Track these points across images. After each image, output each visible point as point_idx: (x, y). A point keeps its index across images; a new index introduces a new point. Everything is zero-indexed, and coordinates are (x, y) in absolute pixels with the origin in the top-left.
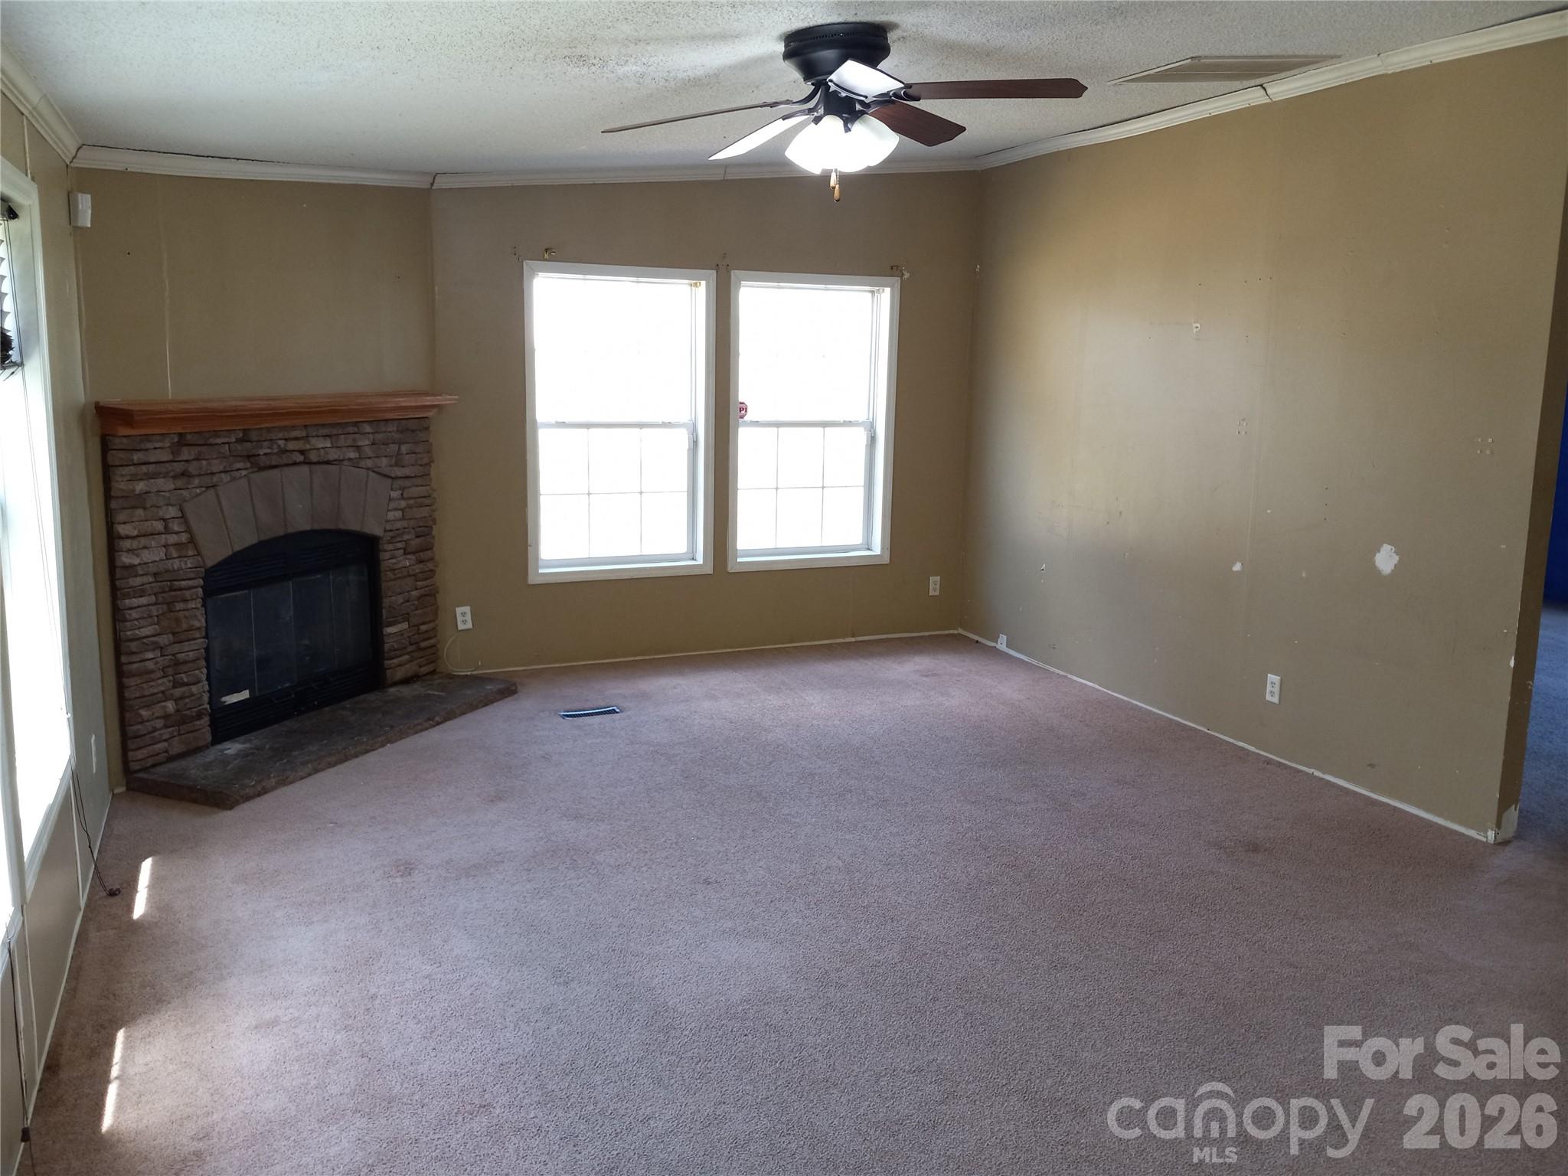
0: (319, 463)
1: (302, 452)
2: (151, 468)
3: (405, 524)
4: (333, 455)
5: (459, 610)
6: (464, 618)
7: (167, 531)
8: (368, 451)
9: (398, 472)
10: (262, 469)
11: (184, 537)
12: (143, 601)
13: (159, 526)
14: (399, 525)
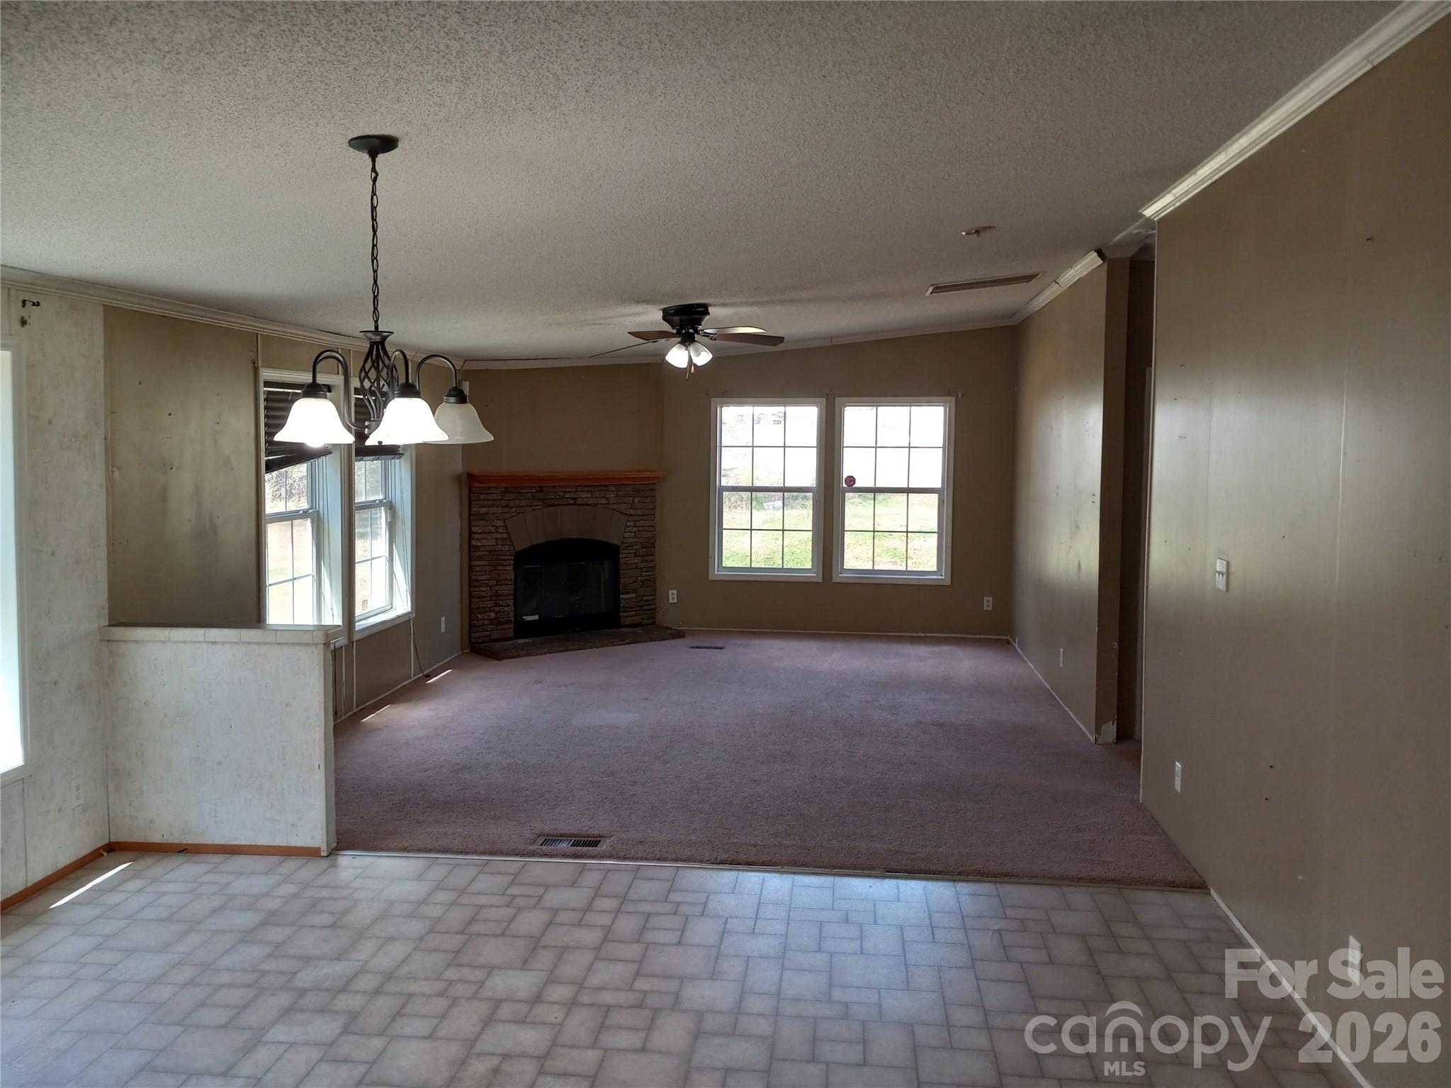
0: (582, 505)
1: (573, 499)
2: (490, 502)
3: (636, 540)
4: (592, 501)
5: (670, 592)
6: (673, 596)
7: (497, 532)
8: (612, 500)
9: (632, 512)
10: (549, 506)
11: (505, 536)
12: (482, 563)
13: (493, 529)
14: (632, 540)
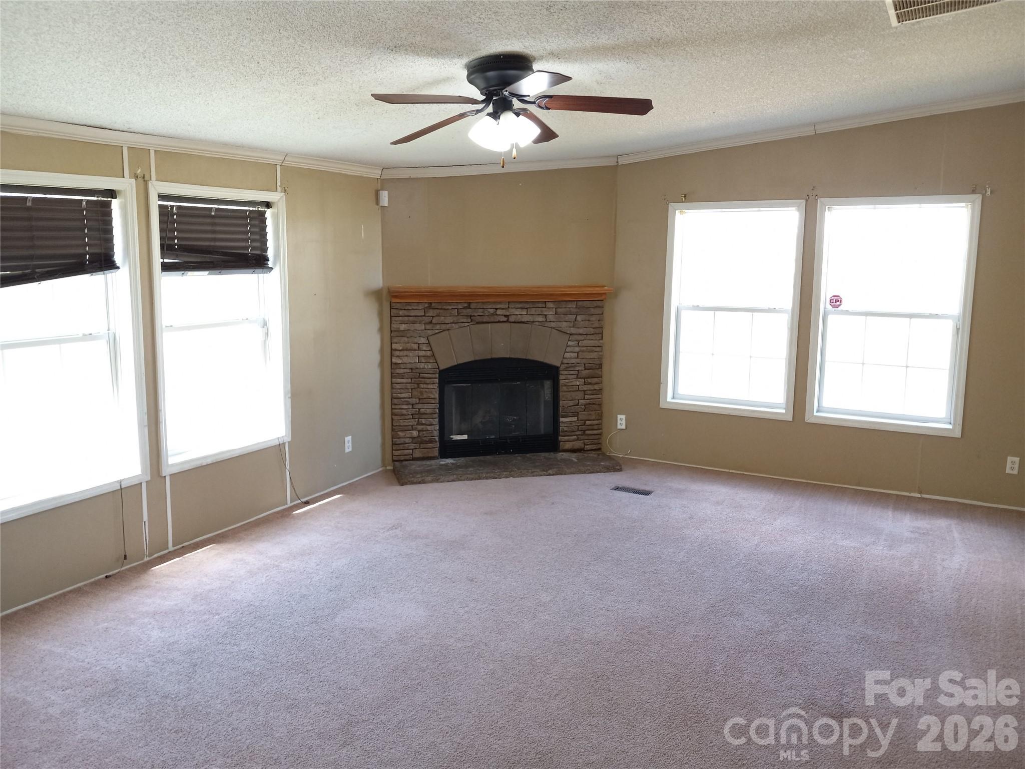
0: (514, 322)
1: (505, 316)
2: (411, 318)
3: (578, 361)
4: (525, 319)
5: (619, 417)
6: (621, 421)
7: (419, 349)
8: (550, 318)
9: (573, 330)
10: (478, 323)
11: (429, 353)
12: (405, 380)
13: (416, 346)
14: (574, 361)
